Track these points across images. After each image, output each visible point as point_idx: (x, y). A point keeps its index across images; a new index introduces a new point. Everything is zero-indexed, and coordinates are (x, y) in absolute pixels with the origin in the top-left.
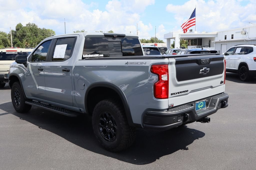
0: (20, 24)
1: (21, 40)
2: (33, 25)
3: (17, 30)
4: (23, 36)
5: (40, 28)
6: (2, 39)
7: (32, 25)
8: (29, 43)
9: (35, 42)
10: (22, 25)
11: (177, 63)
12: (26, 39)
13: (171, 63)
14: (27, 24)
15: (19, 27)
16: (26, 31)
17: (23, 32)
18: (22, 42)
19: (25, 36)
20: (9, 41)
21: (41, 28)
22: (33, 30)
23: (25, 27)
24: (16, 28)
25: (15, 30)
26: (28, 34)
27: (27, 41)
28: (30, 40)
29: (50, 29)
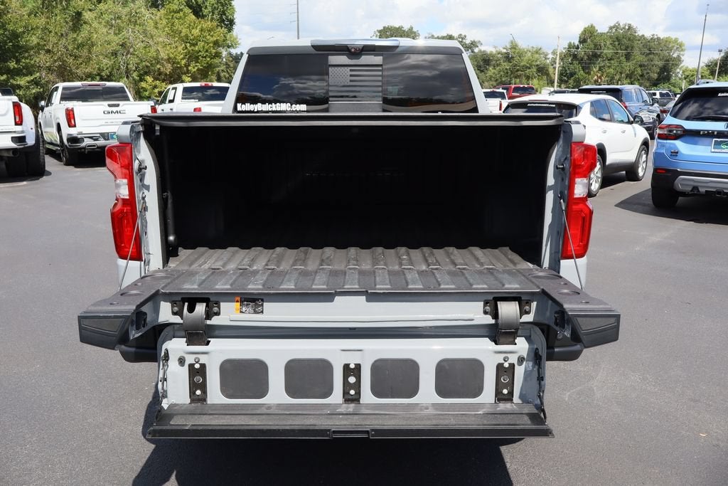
0: (592, 26)
1: (587, 69)
2: (627, 28)
3: (583, 41)
4: (594, 57)
5: (643, 36)
6: (537, 65)
7: (624, 28)
8: (605, 74)
9: (621, 73)
10: (596, 28)
12: (599, 63)
14: (612, 25)
15: (589, 35)
16: (602, 45)
17: (595, 45)
18: (586, 73)
19: (599, 56)
20: (551, 70)
21: (646, 36)
22: (624, 40)
23: (602, 34)
24: (580, 37)
25: (577, 43)
26: (608, 52)
27: (600, 69)
28: (609, 67)
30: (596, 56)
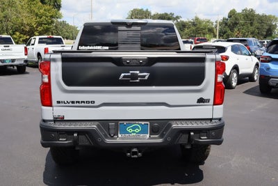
1: (232, 30)
2: (251, 10)
3: (230, 17)
4: (235, 24)
6: (208, 28)
7: (249, 11)
8: (241, 32)
9: (248, 32)
10: (236, 11)
11: (64, 60)
12: (238, 27)
13: (54, 60)
14: (244, 9)
15: (232, 14)
16: (239, 18)
17: (236, 19)
19: (238, 24)
20: (215, 31)
21: (259, 14)
22: (249, 16)
23: (239, 14)
24: (228, 15)
25: (227, 17)
26: (242, 22)
27: (238, 30)
28: (243, 29)
29: (273, 15)
30: (236, 24)
